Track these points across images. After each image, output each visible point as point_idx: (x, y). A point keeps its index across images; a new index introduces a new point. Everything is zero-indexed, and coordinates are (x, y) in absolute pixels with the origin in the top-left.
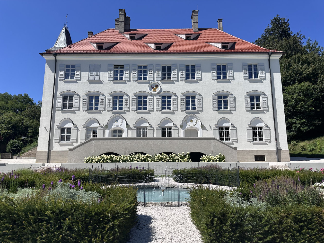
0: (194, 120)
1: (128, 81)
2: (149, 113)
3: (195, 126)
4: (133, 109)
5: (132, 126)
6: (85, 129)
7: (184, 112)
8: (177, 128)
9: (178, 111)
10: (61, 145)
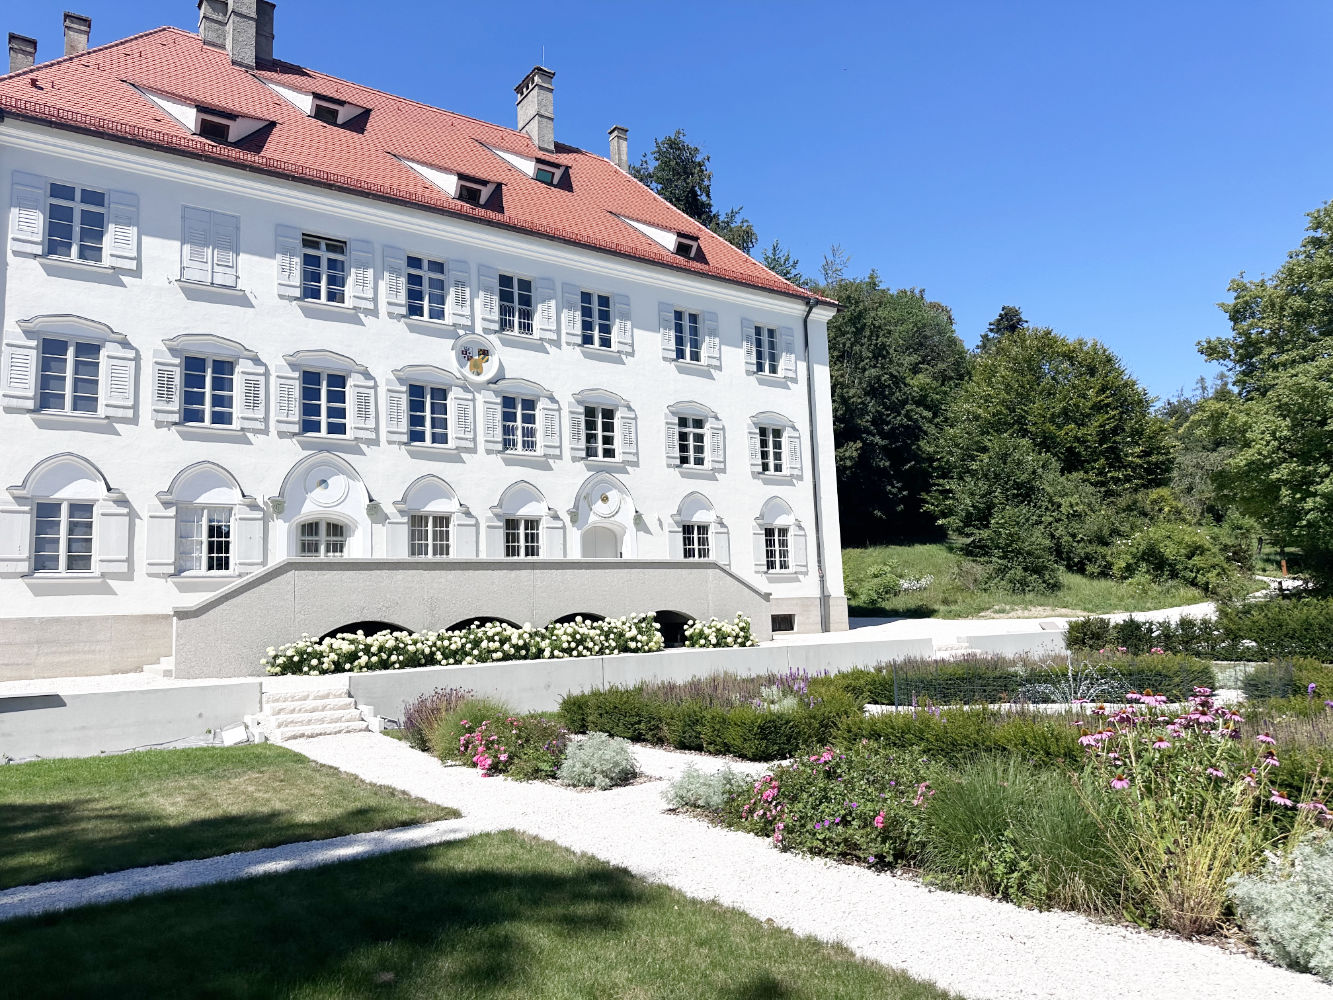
0: (613, 495)
1: (367, 312)
2: (455, 458)
3: (617, 518)
4: (395, 438)
5: (388, 508)
6: (172, 511)
7: (581, 465)
8: (559, 524)
9: (560, 457)
10: (38, 591)
